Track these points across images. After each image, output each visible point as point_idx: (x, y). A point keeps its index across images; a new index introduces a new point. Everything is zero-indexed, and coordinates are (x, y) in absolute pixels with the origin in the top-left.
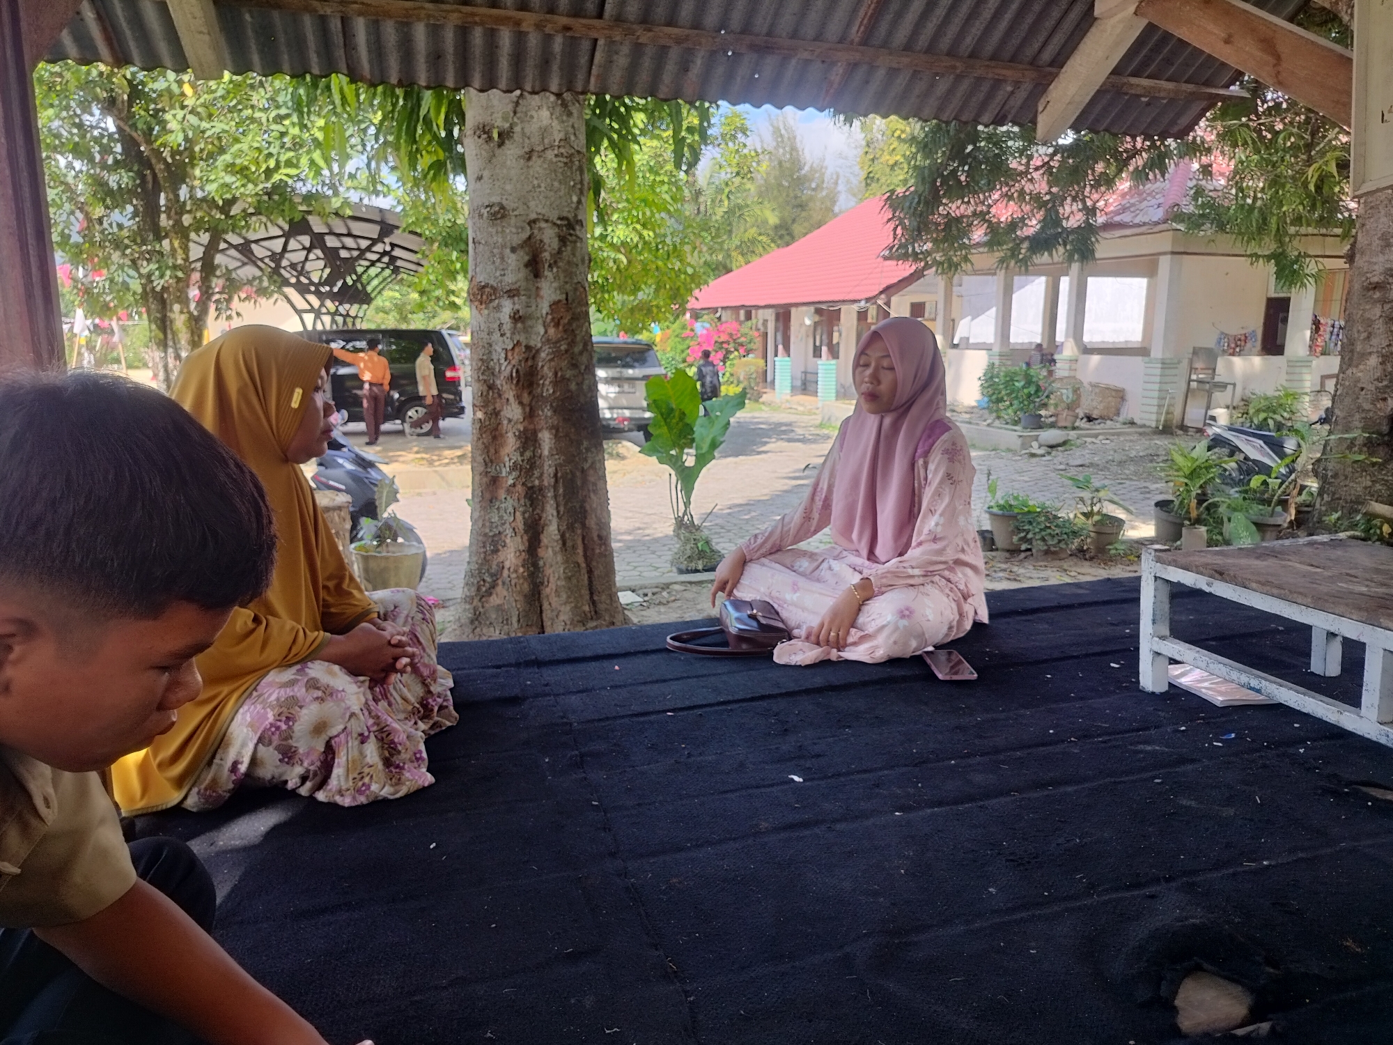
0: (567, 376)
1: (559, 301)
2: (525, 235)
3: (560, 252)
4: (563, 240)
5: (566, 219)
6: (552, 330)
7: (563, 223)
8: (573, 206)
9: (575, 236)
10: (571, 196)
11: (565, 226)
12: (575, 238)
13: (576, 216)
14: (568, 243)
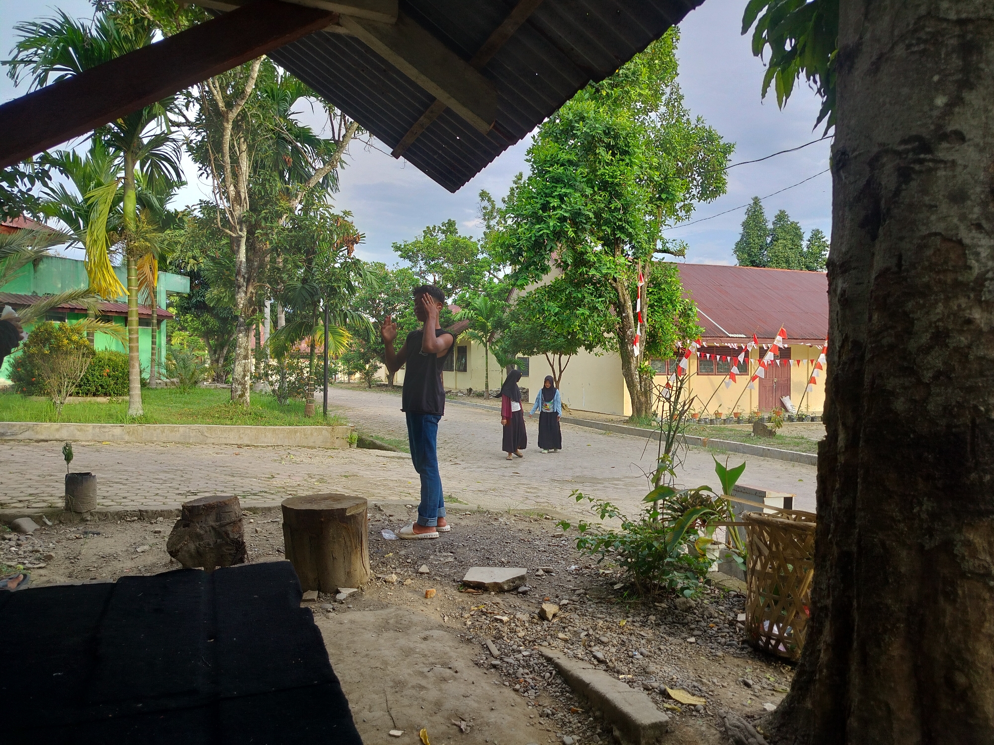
0: (889, 387)
1: (887, 269)
2: (862, 182)
3: (897, 192)
4: (905, 174)
5: (918, 138)
6: (875, 317)
7: (909, 147)
8: (935, 113)
9: (930, 160)
10: (932, 100)
11: (913, 150)
12: (931, 164)
13: (939, 127)
14: (914, 176)
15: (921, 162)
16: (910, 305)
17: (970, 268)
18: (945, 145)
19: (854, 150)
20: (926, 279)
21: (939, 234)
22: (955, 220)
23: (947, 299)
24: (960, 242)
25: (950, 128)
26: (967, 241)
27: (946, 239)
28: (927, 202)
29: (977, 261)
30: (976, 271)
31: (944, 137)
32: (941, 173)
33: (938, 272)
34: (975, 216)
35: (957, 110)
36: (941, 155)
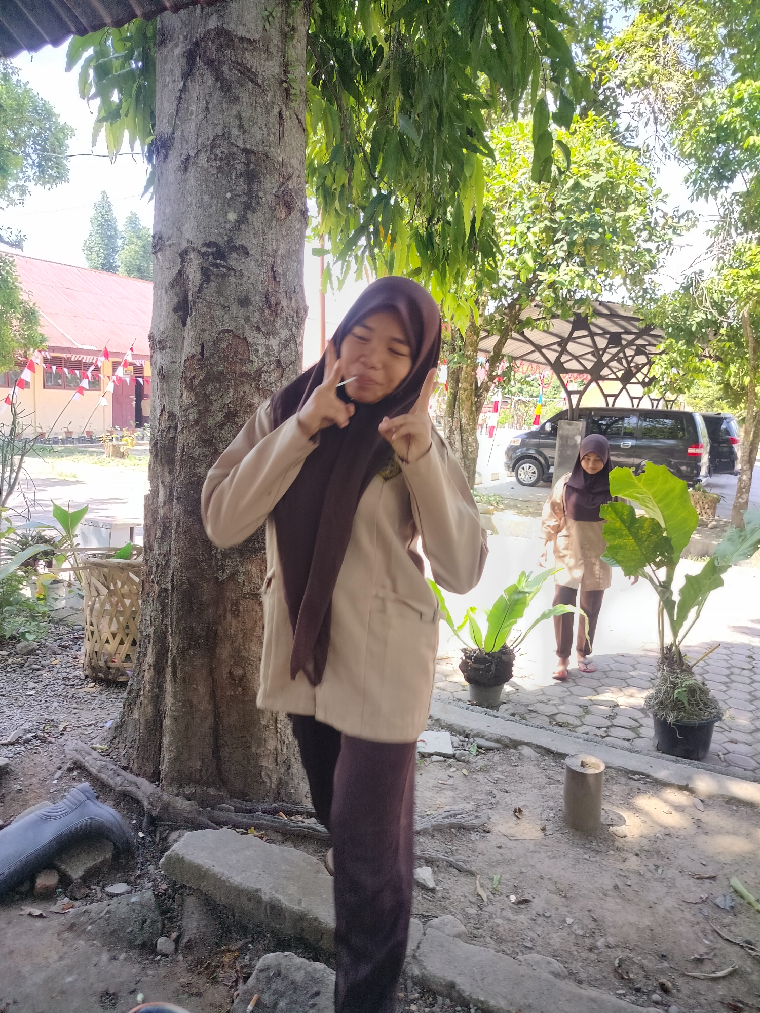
1: (193, 356)
2: (175, 271)
3: (201, 289)
4: (206, 274)
5: (216, 245)
6: (185, 394)
7: (210, 250)
8: (228, 226)
9: (224, 267)
10: (226, 213)
11: (212, 254)
12: (224, 270)
13: (231, 240)
14: (212, 277)
15: (218, 266)
16: (210, 388)
17: (252, 362)
18: (234, 255)
19: (169, 239)
20: (221, 368)
21: (231, 331)
22: (242, 321)
23: (236, 386)
24: (245, 339)
25: (238, 243)
26: (250, 340)
27: (236, 336)
28: (222, 303)
29: (257, 356)
30: (256, 365)
31: (234, 249)
32: (232, 279)
33: (230, 363)
34: (256, 320)
35: (243, 227)
36: (232, 264)
